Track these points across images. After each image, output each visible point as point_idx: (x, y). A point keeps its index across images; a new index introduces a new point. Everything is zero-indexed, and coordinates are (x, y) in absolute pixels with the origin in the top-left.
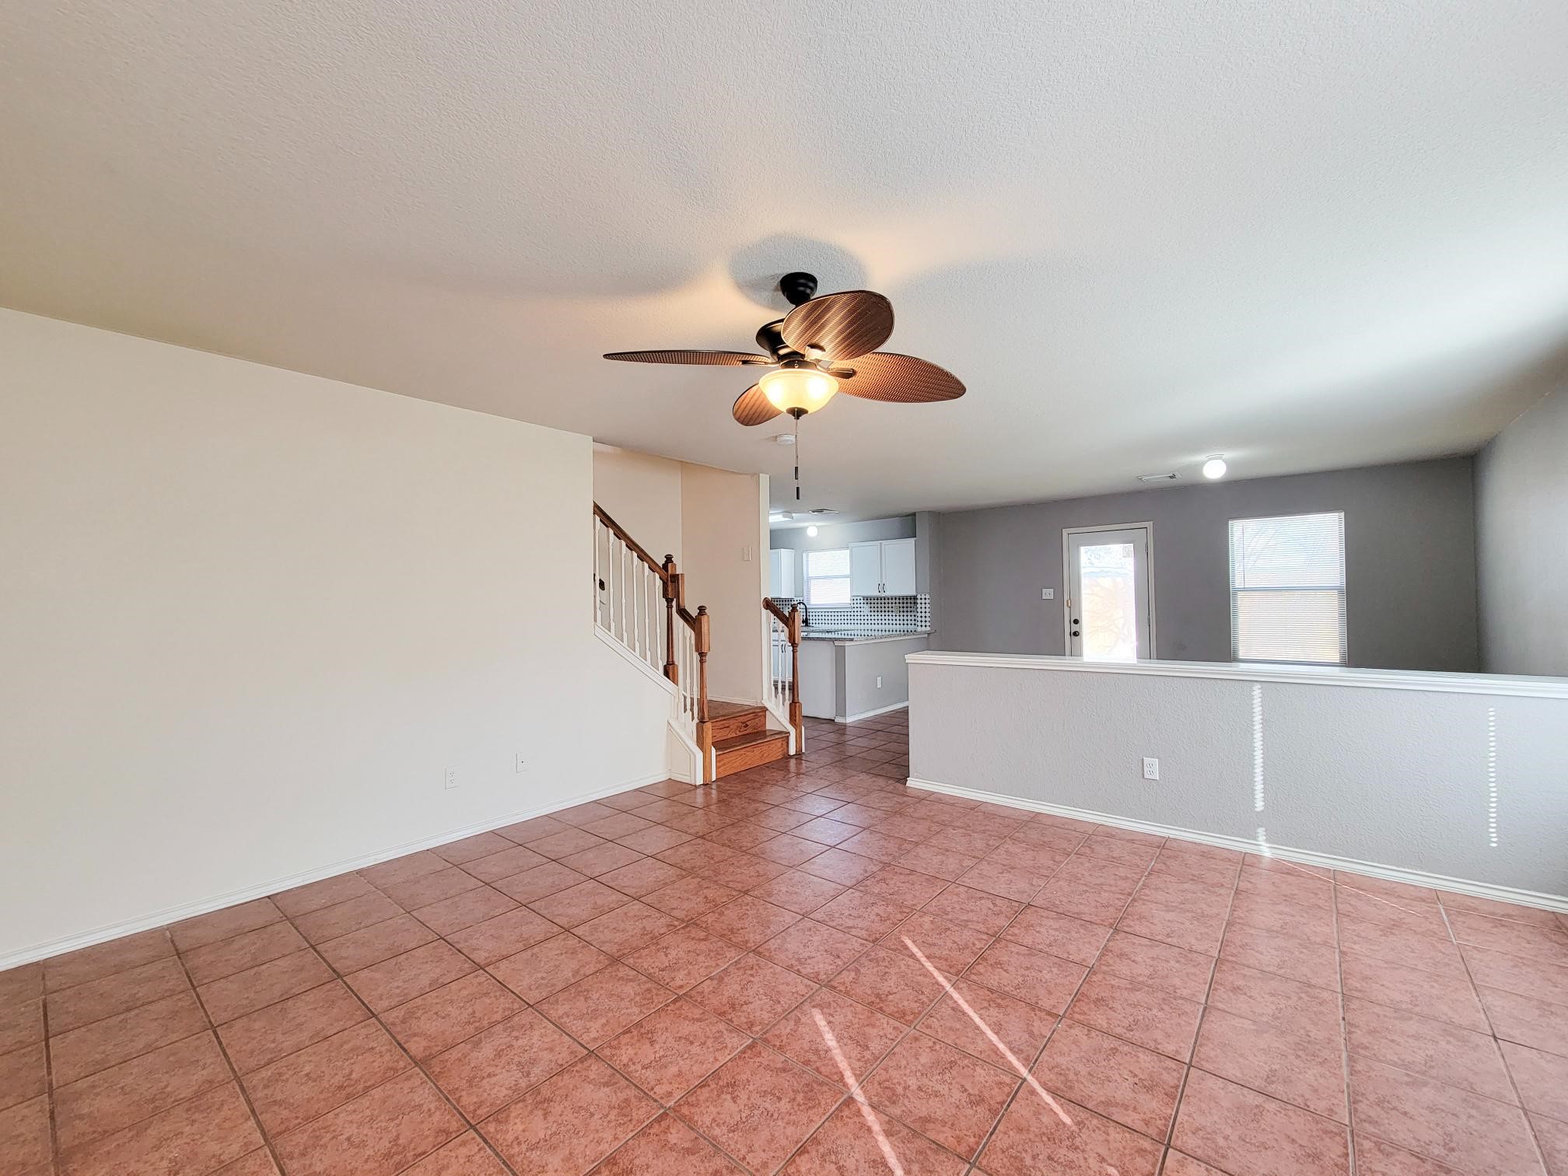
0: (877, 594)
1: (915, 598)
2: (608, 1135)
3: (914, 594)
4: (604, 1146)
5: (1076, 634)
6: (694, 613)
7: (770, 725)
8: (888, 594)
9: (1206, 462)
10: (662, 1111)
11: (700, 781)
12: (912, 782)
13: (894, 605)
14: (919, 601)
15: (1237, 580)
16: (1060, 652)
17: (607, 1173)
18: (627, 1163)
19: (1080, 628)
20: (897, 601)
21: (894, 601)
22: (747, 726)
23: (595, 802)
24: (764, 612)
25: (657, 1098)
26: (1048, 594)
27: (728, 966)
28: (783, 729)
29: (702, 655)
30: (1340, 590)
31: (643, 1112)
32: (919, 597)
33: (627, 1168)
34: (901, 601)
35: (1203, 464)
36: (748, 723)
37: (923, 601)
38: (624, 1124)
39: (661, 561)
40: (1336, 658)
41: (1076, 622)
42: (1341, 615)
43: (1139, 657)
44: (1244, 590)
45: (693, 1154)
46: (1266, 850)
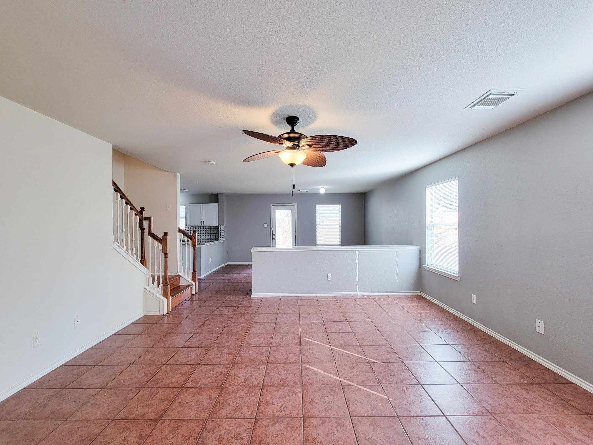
0: (200, 225)
1: (218, 227)
2: (296, 435)
3: (217, 225)
4: (299, 439)
5: (274, 239)
6: (161, 236)
7: (182, 283)
8: (206, 224)
9: (320, 188)
10: (302, 419)
11: (165, 312)
12: (253, 295)
13: (206, 229)
14: (219, 228)
15: (317, 223)
16: (269, 245)
17: (309, 444)
18: (311, 437)
19: (276, 237)
20: (208, 228)
21: (206, 228)
22: (173, 284)
23: (114, 334)
24: (178, 233)
25: (296, 417)
26: (266, 225)
27: (266, 371)
28: (190, 284)
29: (166, 254)
30: (340, 225)
31: (298, 423)
32: (219, 226)
33: (313, 438)
34: (209, 228)
35: (319, 189)
36: (174, 283)
37: (221, 228)
38: (296, 429)
39: (139, 210)
40: (338, 243)
41: (274, 235)
42: (340, 231)
43: (293, 246)
44: (319, 225)
45: (325, 423)
46: (359, 294)
